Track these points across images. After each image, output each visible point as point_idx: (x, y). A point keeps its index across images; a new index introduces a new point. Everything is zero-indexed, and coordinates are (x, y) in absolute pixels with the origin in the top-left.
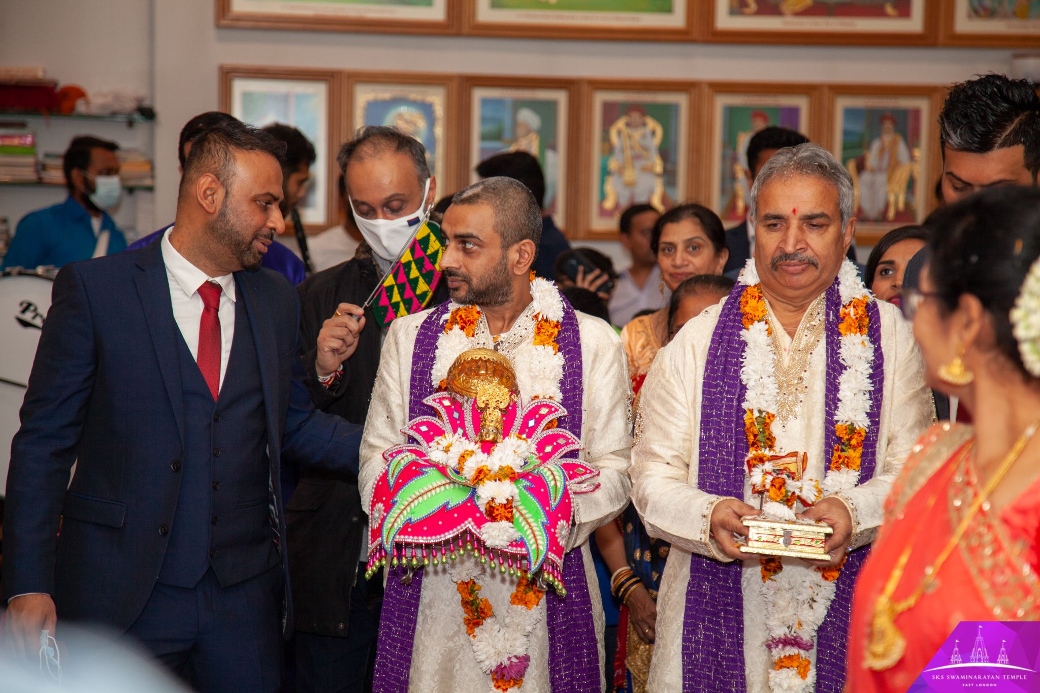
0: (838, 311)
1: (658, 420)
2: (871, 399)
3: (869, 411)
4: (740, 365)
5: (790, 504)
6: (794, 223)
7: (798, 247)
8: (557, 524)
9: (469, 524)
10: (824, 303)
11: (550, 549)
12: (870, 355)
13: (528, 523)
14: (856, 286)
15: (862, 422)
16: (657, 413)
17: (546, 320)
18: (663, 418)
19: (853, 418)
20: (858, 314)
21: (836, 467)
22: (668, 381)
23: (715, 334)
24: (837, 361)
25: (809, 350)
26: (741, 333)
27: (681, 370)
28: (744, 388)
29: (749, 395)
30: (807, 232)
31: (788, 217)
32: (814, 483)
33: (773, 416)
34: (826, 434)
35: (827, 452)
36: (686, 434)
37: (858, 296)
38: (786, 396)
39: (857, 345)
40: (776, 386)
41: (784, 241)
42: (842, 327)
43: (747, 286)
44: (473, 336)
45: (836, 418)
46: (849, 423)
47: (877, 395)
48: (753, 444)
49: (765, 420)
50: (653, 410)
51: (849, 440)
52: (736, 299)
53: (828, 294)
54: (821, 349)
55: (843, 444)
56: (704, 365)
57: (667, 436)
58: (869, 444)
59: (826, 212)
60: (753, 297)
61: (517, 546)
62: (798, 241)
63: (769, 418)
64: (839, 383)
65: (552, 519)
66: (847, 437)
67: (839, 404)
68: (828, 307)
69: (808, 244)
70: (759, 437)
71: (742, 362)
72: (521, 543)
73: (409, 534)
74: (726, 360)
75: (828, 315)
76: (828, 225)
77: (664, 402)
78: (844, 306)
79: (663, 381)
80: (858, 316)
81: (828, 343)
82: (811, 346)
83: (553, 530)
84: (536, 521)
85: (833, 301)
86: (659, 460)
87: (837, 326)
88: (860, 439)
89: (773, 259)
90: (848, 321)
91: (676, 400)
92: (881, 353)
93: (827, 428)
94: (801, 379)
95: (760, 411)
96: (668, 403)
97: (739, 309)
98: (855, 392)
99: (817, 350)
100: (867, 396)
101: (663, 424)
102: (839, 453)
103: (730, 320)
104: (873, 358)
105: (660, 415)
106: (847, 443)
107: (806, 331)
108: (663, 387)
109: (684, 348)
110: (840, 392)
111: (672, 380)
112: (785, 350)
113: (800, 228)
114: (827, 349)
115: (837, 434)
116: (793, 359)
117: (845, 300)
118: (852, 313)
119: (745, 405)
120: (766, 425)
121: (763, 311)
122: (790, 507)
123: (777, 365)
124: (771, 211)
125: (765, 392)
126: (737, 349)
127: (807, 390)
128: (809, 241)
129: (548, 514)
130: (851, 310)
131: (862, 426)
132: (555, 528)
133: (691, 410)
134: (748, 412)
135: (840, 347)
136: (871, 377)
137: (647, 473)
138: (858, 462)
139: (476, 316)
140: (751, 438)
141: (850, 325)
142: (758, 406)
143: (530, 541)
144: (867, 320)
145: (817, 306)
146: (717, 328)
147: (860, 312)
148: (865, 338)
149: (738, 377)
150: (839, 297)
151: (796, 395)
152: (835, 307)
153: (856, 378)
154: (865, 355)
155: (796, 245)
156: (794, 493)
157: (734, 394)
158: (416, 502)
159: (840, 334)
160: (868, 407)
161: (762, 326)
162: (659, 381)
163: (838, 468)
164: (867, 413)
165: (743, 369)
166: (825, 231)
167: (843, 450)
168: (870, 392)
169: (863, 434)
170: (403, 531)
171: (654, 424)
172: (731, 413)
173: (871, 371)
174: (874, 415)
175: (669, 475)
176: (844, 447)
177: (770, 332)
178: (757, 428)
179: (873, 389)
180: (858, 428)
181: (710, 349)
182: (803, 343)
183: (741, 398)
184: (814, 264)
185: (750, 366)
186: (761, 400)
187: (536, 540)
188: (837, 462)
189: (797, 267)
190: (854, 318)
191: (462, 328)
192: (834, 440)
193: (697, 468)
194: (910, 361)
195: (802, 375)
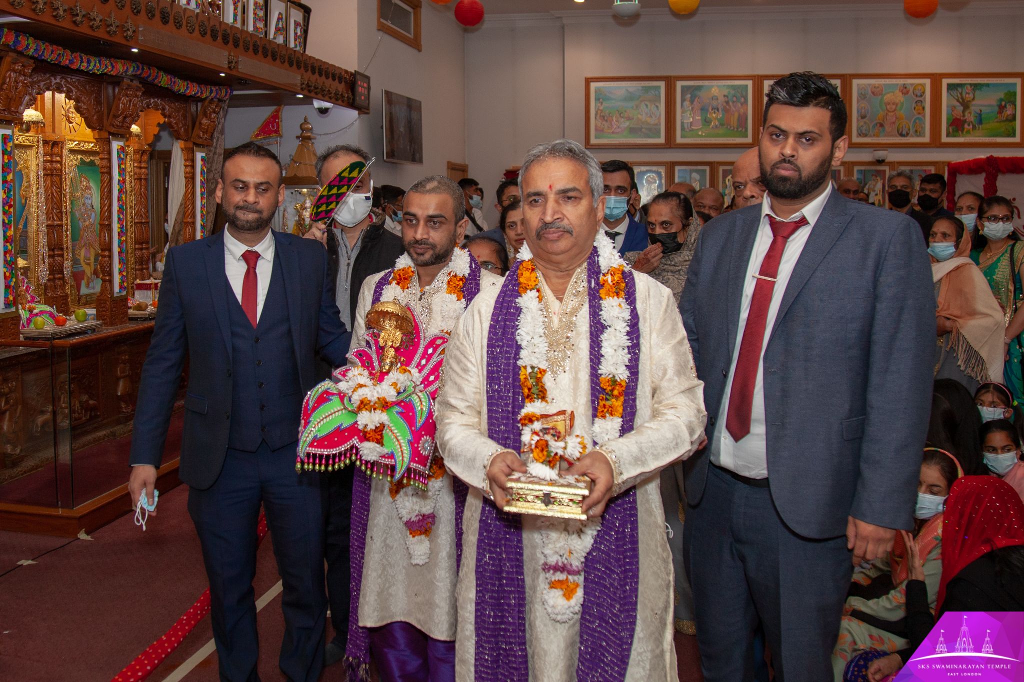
0: (598, 278)
1: (454, 376)
2: (629, 353)
3: (628, 364)
4: (516, 328)
5: (552, 465)
6: (552, 197)
7: (556, 217)
8: (421, 439)
9: (355, 441)
10: (586, 271)
11: (412, 460)
12: (627, 315)
13: (398, 441)
14: (613, 257)
15: (623, 374)
16: (453, 370)
17: (455, 276)
18: (458, 374)
19: (614, 371)
20: (614, 280)
21: (602, 416)
22: (461, 344)
23: (497, 302)
24: (599, 322)
25: (574, 312)
26: (517, 300)
27: (471, 333)
28: (519, 347)
29: (523, 353)
30: (563, 205)
31: (546, 192)
32: (579, 440)
33: (544, 371)
34: (591, 386)
35: (593, 402)
36: (477, 388)
37: (615, 265)
38: (556, 353)
39: (615, 307)
40: (547, 345)
41: (544, 213)
42: (602, 292)
43: (522, 261)
44: (408, 288)
45: (600, 372)
46: (611, 376)
47: (634, 348)
48: (528, 396)
49: (538, 375)
50: (451, 368)
51: (612, 390)
52: (515, 272)
53: (589, 264)
54: (585, 312)
55: (607, 394)
56: (488, 329)
57: (460, 390)
58: (629, 391)
59: (577, 187)
60: (527, 269)
61: (388, 458)
62: (554, 213)
63: (541, 373)
64: (601, 341)
65: (416, 437)
66: (610, 388)
67: (602, 359)
68: (589, 277)
69: (564, 215)
70: (534, 390)
71: (518, 325)
72: (392, 456)
73: (315, 447)
74: (505, 324)
75: (589, 282)
76: (580, 199)
77: (459, 362)
78: (604, 275)
79: (458, 343)
80: (614, 282)
81: (590, 307)
82: (577, 309)
83: (416, 445)
84: (404, 438)
85: (594, 271)
86: (455, 410)
87: (598, 292)
88: (621, 390)
89: (537, 231)
90: (607, 287)
91: (468, 360)
92: (637, 313)
93: (592, 381)
94: (568, 337)
95: (532, 368)
96: (461, 362)
97: (517, 280)
98: (615, 347)
99: (581, 312)
100: (626, 351)
101: (458, 380)
102: (604, 402)
103: (510, 290)
104: (630, 317)
105: (456, 372)
106: (610, 393)
107: (572, 296)
108: (458, 349)
109: (473, 316)
110: (603, 349)
111: (465, 343)
112: (555, 313)
113: (557, 202)
114: (590, 311)
115: (602, 385)
116: (561, 321)
117: (604, 269)
118: (610, 280)
119: (519, 363)
120: (539, 380)
121: (535, 281)
122: (552, 468)
123: (547, 327)
124: (532, 190)
125: (537, 350)
126: (514, 314)
127: (573, 347)
128: (565, 212)
129: (413, 433)
130: (609, 278)
131: (622, 378)
132: (418, 443)
133: (480, 367)
134: (522, 369)
135: (601, 310)
136: (628, 333)
137: (447, 421)
138: (620, 410)
139: (411, 274)
140: (526, 391)
141: (609, 290)
142: (530, 363)
143: (398, 455)
144: (624, 285)
145: (580, 275)
146: (499, 297)
147: (616, 278)
148: (622, 300)
149: (514, 338)
150: (599, 267)
151: (565, 352)
152: (596, 276)
153: (615, 337)
154: (622, 315)
155: (553, 215)
156: (556, 454)
157: (510, 354)
158: (322, 422)
159: (601, 298)
160: (627, 361)
161: (534, 293)
162: (455, 344)
163: (604, 417)
164: (626, 366)
165: (518, 331)
166: (578, 204)
167: (607, 399)
168: (628, 347)
169: (624, 384)
170: (311, 445)
171: (451, 380)
172: (509, 370)
173: (628, 329)
174: (633, 367)
175: (464, 423)
176: (608, 397)
177: (540, 299)
178: (531, 382)
179: (630, 344)
180: (619, 380)
181: (493, 315)
182: (570, 306)
183: (517, 357)
184: (570, 232)
185: (523, 329)
186: (533, 358)
187: (402, 454)
188: (603, 411)
189: (554, 235)
190: (611, 284)
191: (398, 284)
192: (598, 391)
193: (486, 416)
194: (664, 320)
195: (569, 335)
